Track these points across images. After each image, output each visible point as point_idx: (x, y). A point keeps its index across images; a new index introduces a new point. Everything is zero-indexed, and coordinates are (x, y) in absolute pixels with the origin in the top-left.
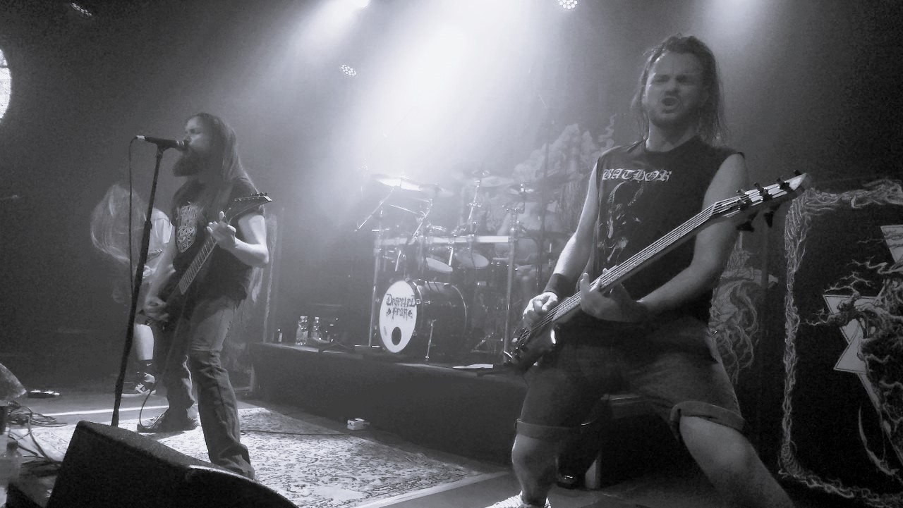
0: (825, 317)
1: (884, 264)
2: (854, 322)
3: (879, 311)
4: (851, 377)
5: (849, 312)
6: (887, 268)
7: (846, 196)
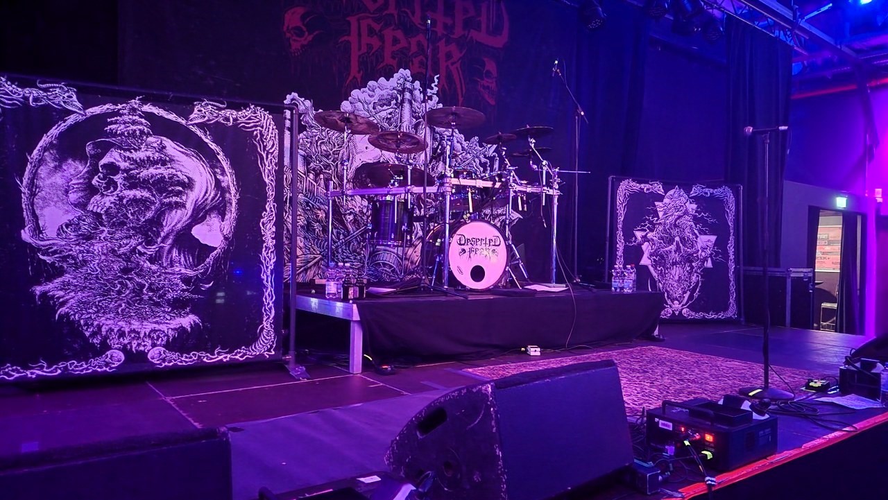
0: (635, 242)
1: (656, 219)
2: (646, 243)
3: (654, 238)
4: (646, 267)
5: (645, 238)
6: (657, 220)
7: (642, 186)
